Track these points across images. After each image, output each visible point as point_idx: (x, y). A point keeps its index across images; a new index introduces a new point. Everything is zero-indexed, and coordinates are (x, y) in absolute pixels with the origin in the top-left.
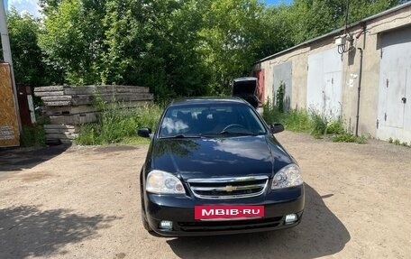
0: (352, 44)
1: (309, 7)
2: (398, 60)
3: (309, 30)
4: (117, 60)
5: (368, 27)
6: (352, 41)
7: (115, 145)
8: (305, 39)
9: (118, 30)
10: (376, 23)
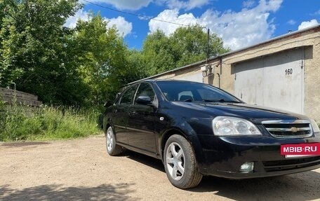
0: (211, 71)
1: (157, 53)
2: (248, 80)
3: (159, 67)
4: (9, 68)
5: (223, 60)
6: (211, 69)
7: (21, 141)
8: (157, 73)
9: (14, 42)
10: (230, 58)
